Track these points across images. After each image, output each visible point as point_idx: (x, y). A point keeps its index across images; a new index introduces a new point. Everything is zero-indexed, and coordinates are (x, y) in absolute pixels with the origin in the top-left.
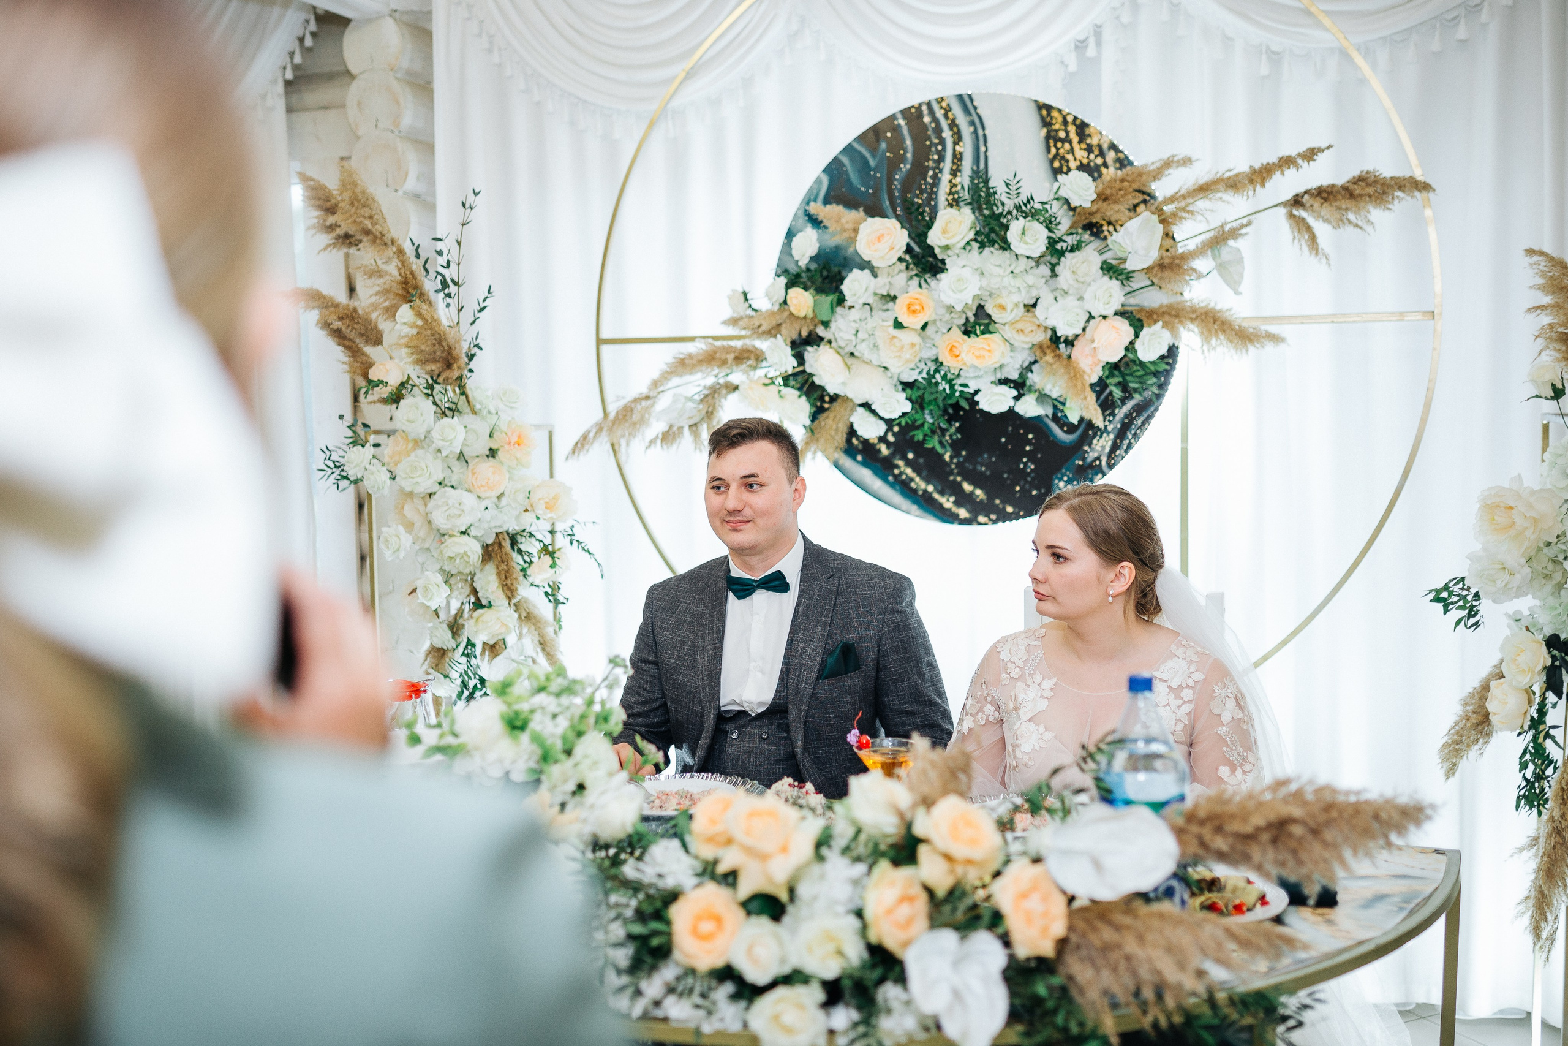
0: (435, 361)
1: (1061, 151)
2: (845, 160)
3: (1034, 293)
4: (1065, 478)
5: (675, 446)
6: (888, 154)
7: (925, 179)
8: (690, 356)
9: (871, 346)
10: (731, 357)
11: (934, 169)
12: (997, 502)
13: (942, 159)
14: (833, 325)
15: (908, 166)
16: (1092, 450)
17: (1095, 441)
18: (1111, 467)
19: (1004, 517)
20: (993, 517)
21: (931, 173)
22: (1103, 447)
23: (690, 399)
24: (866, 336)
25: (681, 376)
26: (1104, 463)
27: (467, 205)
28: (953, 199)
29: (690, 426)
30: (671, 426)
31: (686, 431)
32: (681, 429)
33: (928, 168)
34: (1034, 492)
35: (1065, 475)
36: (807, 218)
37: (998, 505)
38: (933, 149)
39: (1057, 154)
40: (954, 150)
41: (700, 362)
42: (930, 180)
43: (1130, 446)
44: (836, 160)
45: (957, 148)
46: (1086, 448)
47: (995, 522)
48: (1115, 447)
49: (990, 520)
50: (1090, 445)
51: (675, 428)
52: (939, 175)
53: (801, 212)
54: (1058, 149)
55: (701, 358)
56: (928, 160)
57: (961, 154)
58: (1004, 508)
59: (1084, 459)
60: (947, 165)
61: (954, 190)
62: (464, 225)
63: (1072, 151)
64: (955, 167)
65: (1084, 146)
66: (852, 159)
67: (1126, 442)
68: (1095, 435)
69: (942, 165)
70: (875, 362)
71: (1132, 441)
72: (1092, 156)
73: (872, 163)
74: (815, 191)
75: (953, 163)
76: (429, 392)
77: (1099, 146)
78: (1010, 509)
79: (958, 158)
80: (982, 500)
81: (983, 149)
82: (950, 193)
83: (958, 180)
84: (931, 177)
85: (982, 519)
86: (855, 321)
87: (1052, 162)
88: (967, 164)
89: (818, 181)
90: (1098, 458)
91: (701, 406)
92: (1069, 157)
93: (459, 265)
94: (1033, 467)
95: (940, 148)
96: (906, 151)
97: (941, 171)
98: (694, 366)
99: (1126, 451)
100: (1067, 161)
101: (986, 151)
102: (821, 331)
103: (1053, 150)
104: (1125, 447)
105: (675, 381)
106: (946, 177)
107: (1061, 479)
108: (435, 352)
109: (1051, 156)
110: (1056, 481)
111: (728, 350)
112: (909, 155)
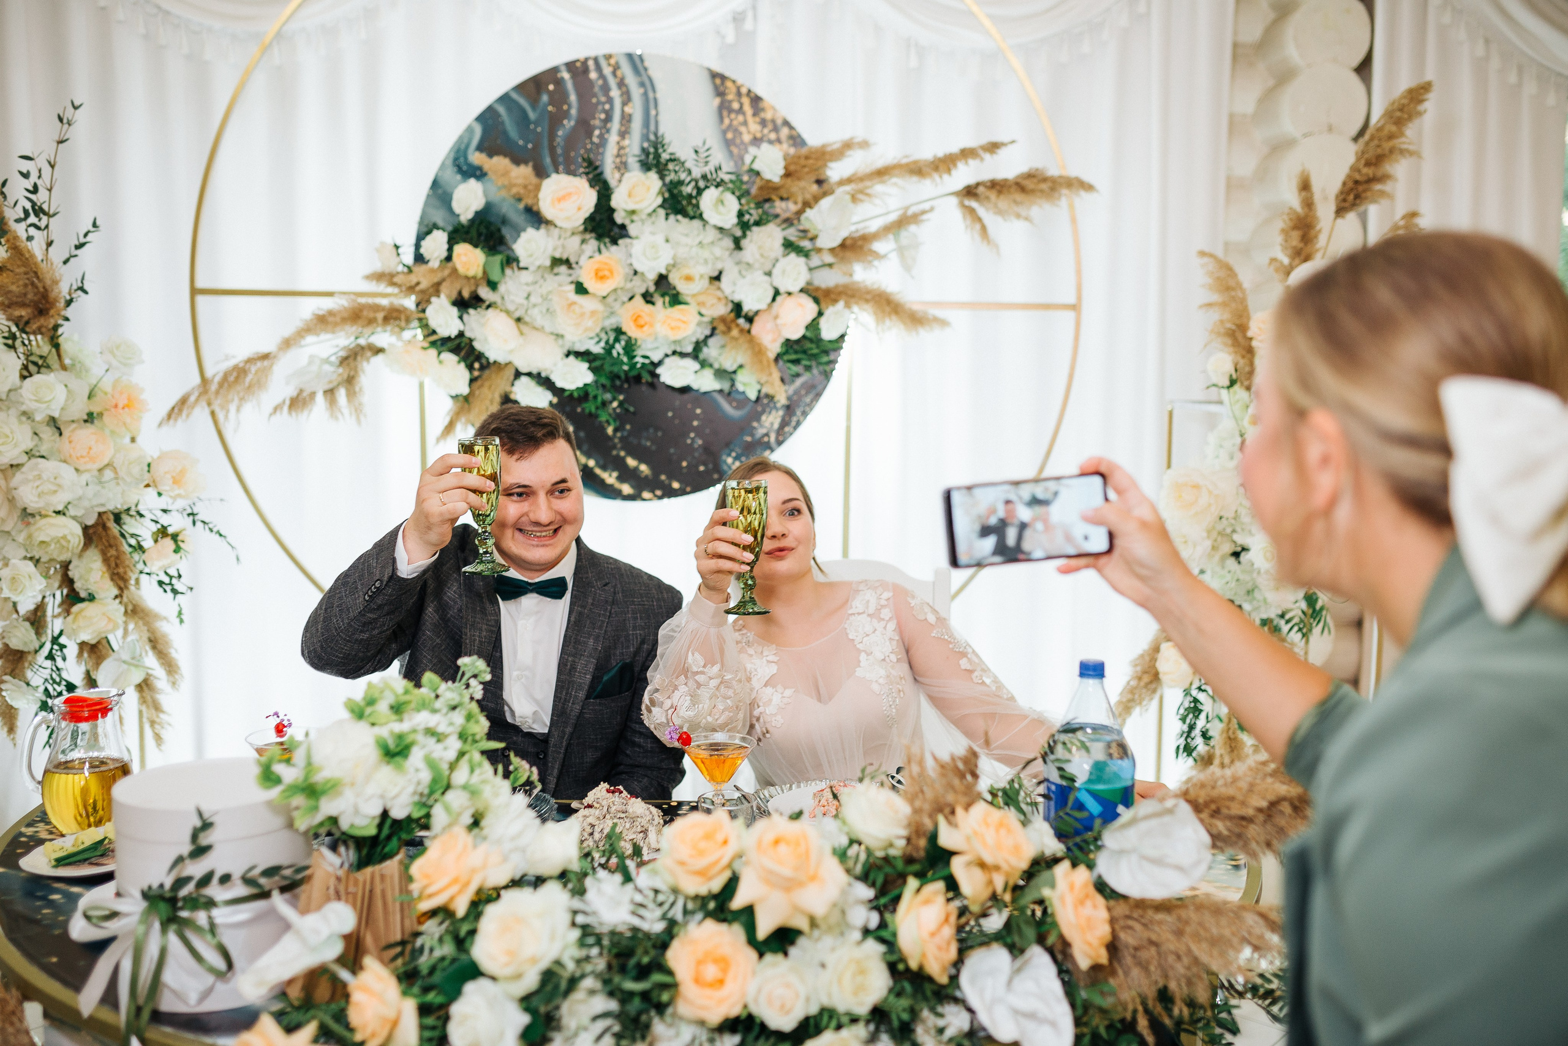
0: (23, 305)
1: (735, 123)
2: (501, 110)
3: (719, 266)
4: (734, 454)
5: (306, 413)
6: (550, 108)
7: (591, 138)
8: (331, 313)
9: (544, 311)
10: (380, 316)
11: (600, 129)
12: (663, 477)
13: (609, 118)
14: (502, 288)
15: (572, 123)
16: (762, 426)
17: (764, 418)
18: (780, 443)
19: (670, 493)
20: (659, 493)
21: (597, 132)
22: (772, 424)
23: (326, 361)
24: (540, 300)
25: (318, 335)
26: (773, 438)
27: (65, 121)
28: (621, 162)
29: (325, 392)
30: (301, 391)
31: (320, 398)
32: (313, 395)
33: (594, 128)
34: (702, 468)
35: (732, 451)
36: (455, 169)
37: (663, 482)
38: (600, 107)
39: (730, 126)
40: (623, 111)
41: (344, 320)
42: (596, 140)
43: (798, 424)
44: (490, 109)
45: (627, 109)
46: (755, 424)
47: (660, 498)
48: (784, 424)
49: (655, 496)
50: (758, 420)
51: (305, 394)
52: (606, 136)
53: (449, 162)
54: (731, 120)
55: (346, 315)
56: (594, 118)
57: (630, 116)
58: (670, 485)
59: (752, 435)
60: (615, 125)
61: (622, 152)
62: (60, 142)
63: (745, 123)
64: (623, 129)
65: (757, 119)
66: (509, 110)
67: (795, 419)
68: (763, 412)
69: (609, 125)
70: (548, 329)
71: (801, 419)
72: (766, 131)
73: (532, 115)
74: (466, 141)
75: (622, 124)
76: (10, 342)
77: (773, 121)
78: (676, 485)
79: (626, 119)
80: (646, 477)
81: (653, 112)
82: (618, 156)
83: (626, 142)
84: (598, 137)
85: (646, 495)
86: (527, 284)
87: (724, 132)
88: (637, 125)
89: (469, 130)
90: (767, 435)
91: (341, 370)
92: (743, 129)
93: (50, 190)
94: (700, 442)
95: (607, 107)
96: (570, 106)
97: (608, 131)
98: (336, 324)
99: (795, 428)
100: (741, 133)
101: (657, 115)
102: (484, 292)
103: (727, 121)
104: (793, 423)
105: (310, 339)
106: (613, 138)
107: (729, 455)
108: (25, 295)
109: (724, 126)
110: (724, 457)
111: (376, 308)
112: (574, 112)
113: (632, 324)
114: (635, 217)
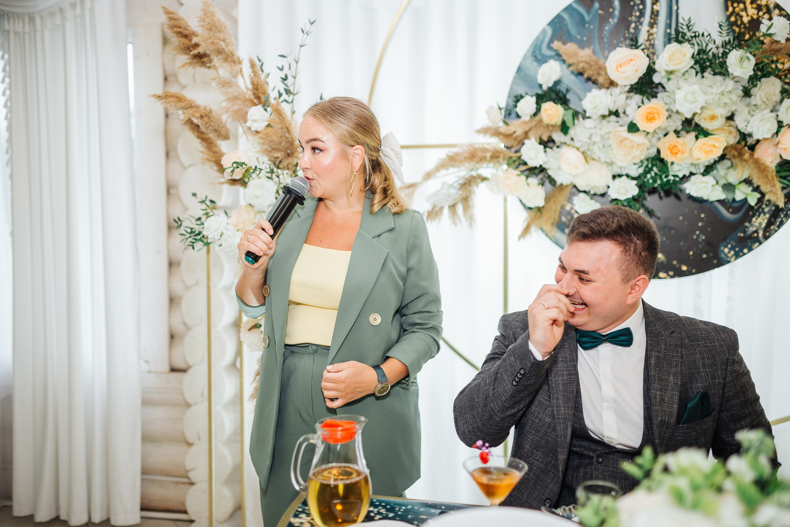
0: (279, 150)
1: (737, 9)
2: (566, 16)
3: (733, 108)
4: (729, 246)
5: (437, 221)
6: (600, 12)
7: (628, 30)
8: (457, 154)
9: (601, 146)
10: (488, 155)
11: (636, 22)
12: (675, 262)
13: (642, 14)
14: (572, 132)
15: (616, 20)
16: (752, 226)
17: (754, 219)
18: (766, 238)
19: (679, 274)
20: (671, 273)
21: (633, 25)
22: (760, 224)
23: (451, 186)
24: (599, 139)
25: (447, 169)
26: (761, 235)
27: (305, 32)
28: (650, 45)
29: (450, 207)
30: (434, 207)
31: (446, 211)
32: (442, 208)
33: (631, 22)
34: (704, 256)
35: (729, 243)
36: (533, 59)
37: (675, 265)
38: (636, 8)
39: (733, 12)
40: (652, 9)
41: (466, 158)
42: (632, 30)
43: (782, 223)
44: (558, 17)
45: (655, 7)
46: (747, 224)
47: (672, 277)
48: (770, 223)
49: (668, 275)
50: (750, 222)
51: (436, 209)
52: (640, 27)
53: (529, 55)
54: (734, 8)
55: (467, 155)
56: (631, 15)
57: (658, 12)
58: (680, 268)
59: (745, 232)
60: (647, 19)
61: (651, 37)
62: (301, 46)
63: (745, 9)
64: (652, 21)
65: (755, 6)
66: (571, 16)
67: (779, 220)
68: (754, 215)
69: (642, 19)
71: (784, 219)
72: (761, 13)
73: (587, 18)
74: (541, 39)
75: (651, 18)
76: (269, 175)
77: (767, 6)
78: (684, 268)
79: (655, 14)
80: (662, 262)
81: (675, 8)
82: (648, 40)
83: (654, 30)
84: (633, 28)
85: (661, 275)
86: (590, 129)
87: (729, 18)
88: (662, 19)
89: (544, 32)
90: (756, 232)
91: (461, 192)
92: (743, 14)
93: (295, 78)
94: (704, 237)
95: (641, 7)
96: (614, 9)
97: (641, 24)
98: (461, 161)
99: (779, 227)
100: (741, 17)
101: (678, 9)
102: (558, 137)
103: (731, 9)
104: (778, 223)
105: (443, 172)
106: (645, 28)
107: (726, 246)
108: (280, 143)
109: (728, 13)
110: (722, 248)
111: (485, 150)
112: (617, 13)
113: (669, 153)
114: (672, 76)
